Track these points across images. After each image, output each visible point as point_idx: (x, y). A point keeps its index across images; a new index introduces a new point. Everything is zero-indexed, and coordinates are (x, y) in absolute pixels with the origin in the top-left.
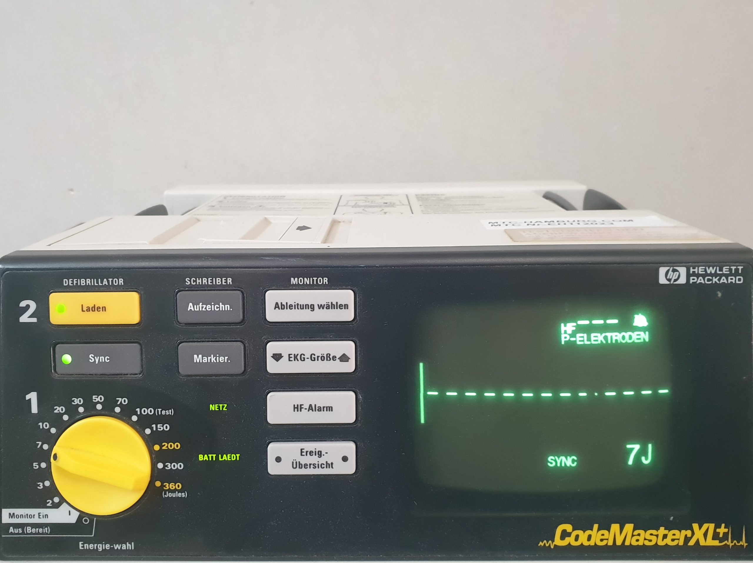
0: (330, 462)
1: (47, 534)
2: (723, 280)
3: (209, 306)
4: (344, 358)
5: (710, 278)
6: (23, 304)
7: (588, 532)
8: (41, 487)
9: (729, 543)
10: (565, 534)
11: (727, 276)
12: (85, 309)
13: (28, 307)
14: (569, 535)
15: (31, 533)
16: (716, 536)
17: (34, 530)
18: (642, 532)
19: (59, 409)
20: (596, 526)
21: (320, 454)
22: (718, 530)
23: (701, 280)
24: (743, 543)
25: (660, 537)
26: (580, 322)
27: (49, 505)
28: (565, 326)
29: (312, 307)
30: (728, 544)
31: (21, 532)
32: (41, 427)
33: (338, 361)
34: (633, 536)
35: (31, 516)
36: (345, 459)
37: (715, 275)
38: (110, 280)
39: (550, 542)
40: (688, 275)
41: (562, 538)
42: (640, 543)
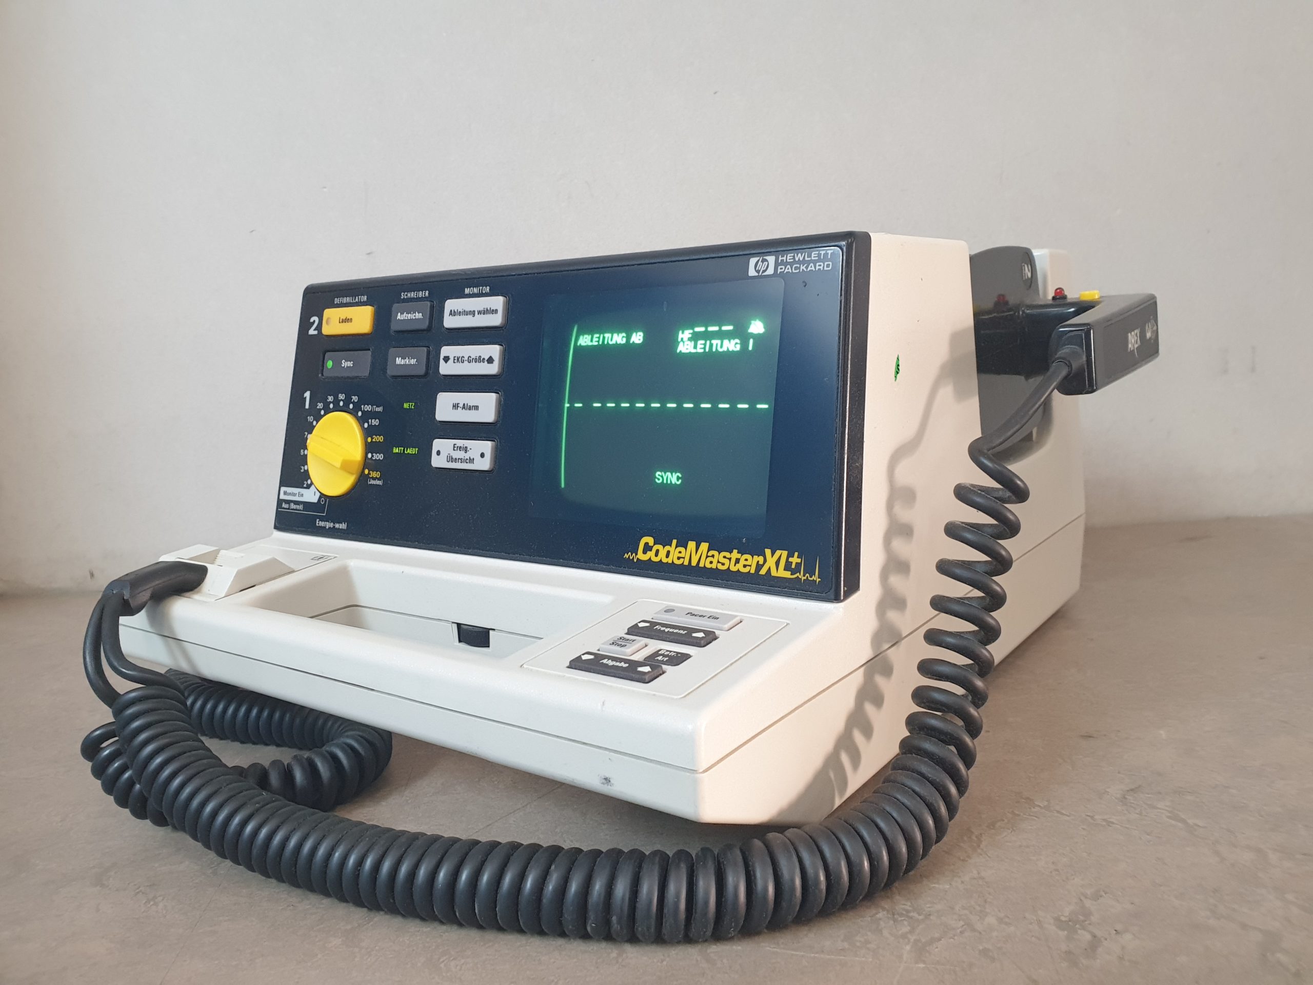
0: (472, 458)
1: (301, 510)
2: (811, 267)
3: (410, 316)
4: (490, 360)
5: (798, 266)
6: (312, 320)
7: (667, 548)
8: (302, 471)
9: (801, 575)
10: (647, 548)
11: (815, 262)
12: (341, 321)
13: (314, 321)
14: (650, 549)
15: (294, 509)
16: (788, 567)
17: (295, 507)
18: (715, 553)
19: (319, 405)
20: (674, 542)
21: (466, 450)
22: (791, 559)
23: (788, 269)
24: (816, 578)
25: (733, 561)
26: (698, 329)
27: (304, 486)
28: (683, 333)
29: (473, 313)
30: (800, 577)
31: (288, 507)
32: (309, 420)
33: (486, 362)
34: (707, 557)
35: (294, 495)
36: (482, 455)
37: (803, 262)
38: (360, 297)
39: (634, 554)
40: (777, 264)
41: (644, 552)
42: (714, 566)
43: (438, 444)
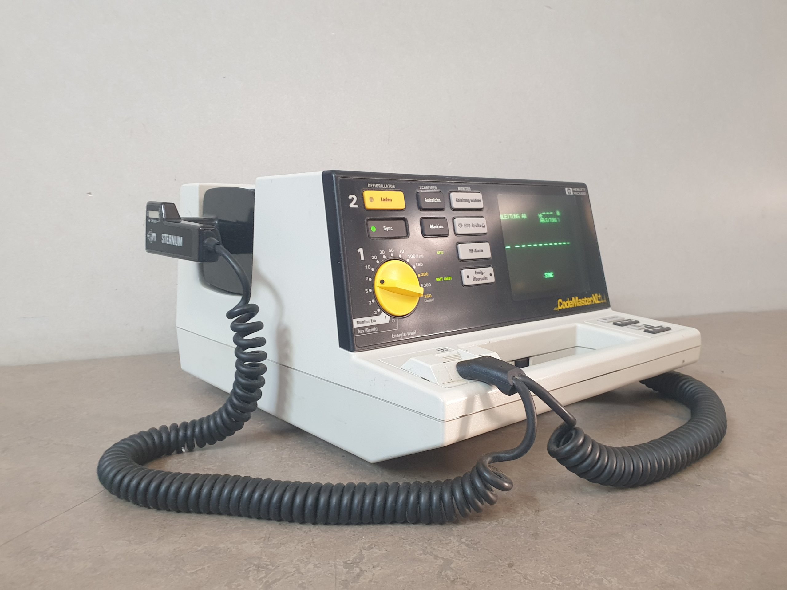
0: (486, 277)
1: (376, 331)
2: (582, 194)
3: (432, 200)
4: (483, 226)
5: (578, 193)
6: (350, 197)
7: (567, 302)
8: (371, 304)
10: (561, 304)
11: (582, 192)
12: (382, 200)
13: (353, 198)
15: (369, 332)
16: (599, 299)
17: (370, 330)
18: (580, 300)
19: (374, 257)
20: (568, 299)
21: (482, 273)
22: (599, 296)
24: (605, 300)
25: (585, 302)
26: (543, 213)
27: (375, 314)
28: (540, 215)
29: (468, 201)
30: (602, 302)
31: (364, 332)
32: (367, 268)
33: (481, 227)
34: (579, 302)
35: (368, 322)
36: (491, 275)
37: (579, 191)
38: (389, 185)
39: (557, 308)
41: (560, 306)
42: (581, 305)
43: (465, 273)
